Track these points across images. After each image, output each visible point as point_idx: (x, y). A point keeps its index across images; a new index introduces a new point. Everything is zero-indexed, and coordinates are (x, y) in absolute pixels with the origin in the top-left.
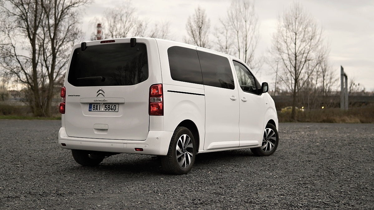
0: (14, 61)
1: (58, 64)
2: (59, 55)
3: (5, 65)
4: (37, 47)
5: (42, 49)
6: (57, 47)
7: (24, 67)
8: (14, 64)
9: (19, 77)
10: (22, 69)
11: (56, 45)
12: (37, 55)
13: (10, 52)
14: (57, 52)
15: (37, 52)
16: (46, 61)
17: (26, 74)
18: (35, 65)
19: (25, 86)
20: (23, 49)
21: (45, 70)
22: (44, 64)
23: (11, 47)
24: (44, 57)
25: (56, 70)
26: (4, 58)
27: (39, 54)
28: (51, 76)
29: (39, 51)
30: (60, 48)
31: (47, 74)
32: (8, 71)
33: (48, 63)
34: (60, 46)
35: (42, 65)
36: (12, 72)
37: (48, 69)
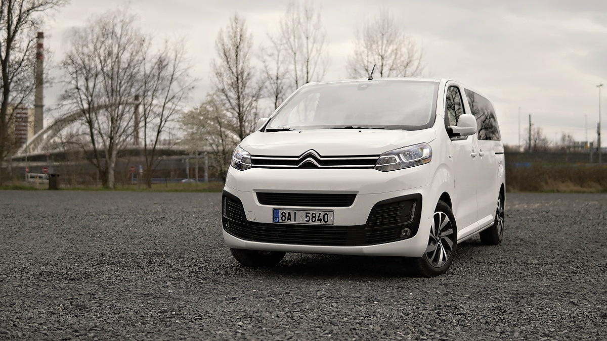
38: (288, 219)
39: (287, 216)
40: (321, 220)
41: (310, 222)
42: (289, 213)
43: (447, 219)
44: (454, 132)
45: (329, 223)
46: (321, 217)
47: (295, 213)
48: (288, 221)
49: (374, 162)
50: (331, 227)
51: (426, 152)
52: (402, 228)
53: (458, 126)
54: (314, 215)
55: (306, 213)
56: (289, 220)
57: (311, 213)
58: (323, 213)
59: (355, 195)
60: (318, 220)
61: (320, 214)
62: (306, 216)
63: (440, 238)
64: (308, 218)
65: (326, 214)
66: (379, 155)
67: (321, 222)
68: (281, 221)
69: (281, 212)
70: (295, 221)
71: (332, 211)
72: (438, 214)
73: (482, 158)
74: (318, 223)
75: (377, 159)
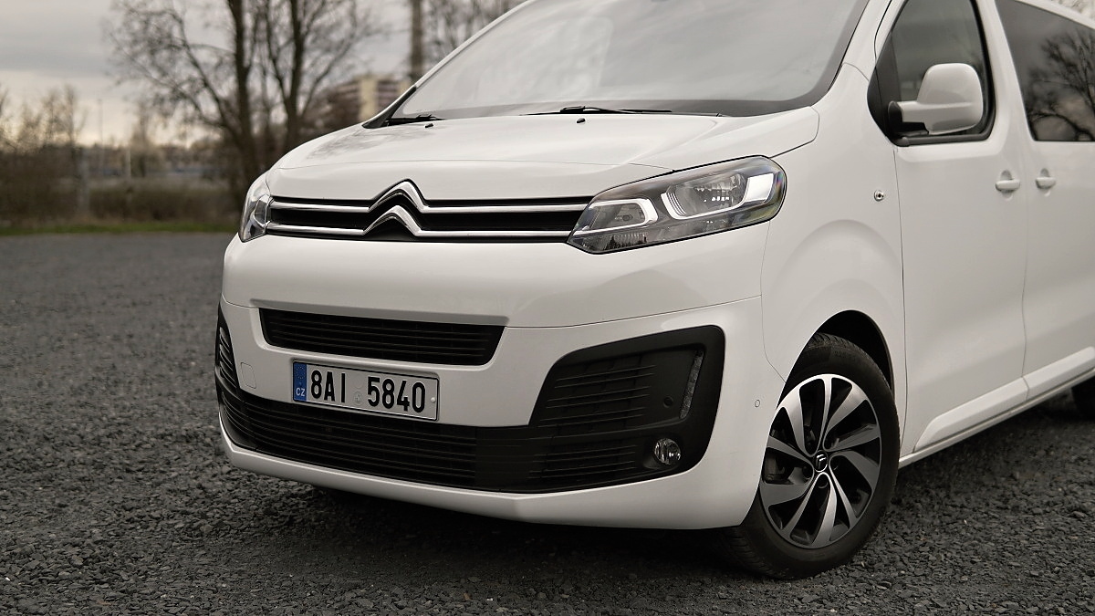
0: (180, 63)
1: (312, 70)
2: (314, 41)
3: (155, 74)
4: (248, 20)
5: (263, 25)
6: (306, 21)
7: (211, 79)
8: (183, 71)
9: (197, 107)
10: (206, 84)
11: (305, 13)
12: (247, 44)
13: (170, 36)
14: (307, 33)
15: (248, 33)
16: (275, 61)
17: (217, 100)
18: (242, 74)
19: (216, 136)
20: (207, 25)
21: (272, 85)
22: (270, 69)
23: (171, 22)
24: (269, 47)
25: (306, 84)
26: (153, 52)
27: (255, 41)
28: (290, 103)
29: (255, 29)
30: (318, 22)
31: (278, 99)
32: (165, 91)
33: (281, 65)
34: (315, 16)
35: (264, 73)
36: (178, 96)
37: (281, 85)
38: (327, 394)
39: (323, 385)
40: (405, 404)
41: (380, 409)
42: (330, 375)
43: (856, 394)
44: (906, 119)
45: (428, 415)
46: (408, 394)
47: (343, 375)
48: (326, 398)
49: (568, 220)
50: (434, 428)
51: (758, 188)
52: (654, 437)
53: (921, 102)
54: (389, 387)
55: (371, 380)
56: (329, 398)
57: (383, 378)
58: (411, 382)
59: (502, 328)
60: (400, 403)
61: (404, 383)
62: (371, 389)
63: (828, 455)
64: (374, 393)
65: (418, 385)
66: (587, 200)
67: (406, 409)
68: (310, 398)
69: (310, 370)
70: (343, 401)
71: (434, 377)
72: (821, 381)
73: (1048, 194)
74: (397, 411)
75: (579, 213)
